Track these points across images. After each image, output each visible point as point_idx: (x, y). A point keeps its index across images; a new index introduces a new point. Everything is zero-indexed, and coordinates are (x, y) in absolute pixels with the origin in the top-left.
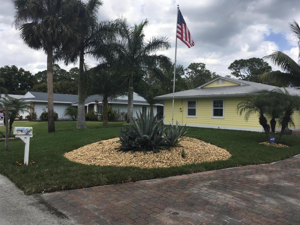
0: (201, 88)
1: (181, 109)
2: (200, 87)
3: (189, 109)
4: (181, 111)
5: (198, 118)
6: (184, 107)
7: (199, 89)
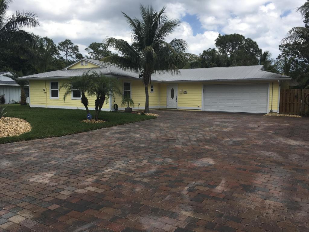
0: (68, 69)
1: (44, 90)
2: (66, 69)
3: (52, 91)
4: (45, 93)
5: (60, 100)
6: (48, 89)
7: (66, 70)
